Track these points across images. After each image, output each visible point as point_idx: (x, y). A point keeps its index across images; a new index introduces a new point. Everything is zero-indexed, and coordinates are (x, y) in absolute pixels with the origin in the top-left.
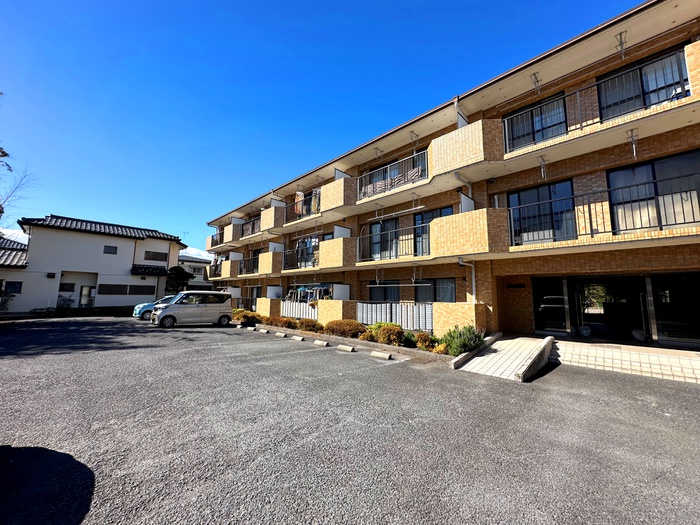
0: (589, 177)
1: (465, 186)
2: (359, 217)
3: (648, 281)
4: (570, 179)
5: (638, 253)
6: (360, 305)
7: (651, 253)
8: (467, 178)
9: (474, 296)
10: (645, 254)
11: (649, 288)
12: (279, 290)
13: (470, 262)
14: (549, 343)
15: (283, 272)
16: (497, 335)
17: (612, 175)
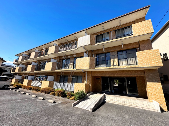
0: (114, 52)
1: (86, 51)
2: (60, 57)
3: (126, 79)
4: (110, 52)
5: (124, 72)
6: (55, 83)
7: (126, 72)
8: (87, 49)
9: (86, 81)
10: (125, 72)
11: (126, 81)
12: (33, 77)
13: (86, 72)
14: (103, 95)
15: (34, 71)
16: (91, 93)
17: (118, 52)
